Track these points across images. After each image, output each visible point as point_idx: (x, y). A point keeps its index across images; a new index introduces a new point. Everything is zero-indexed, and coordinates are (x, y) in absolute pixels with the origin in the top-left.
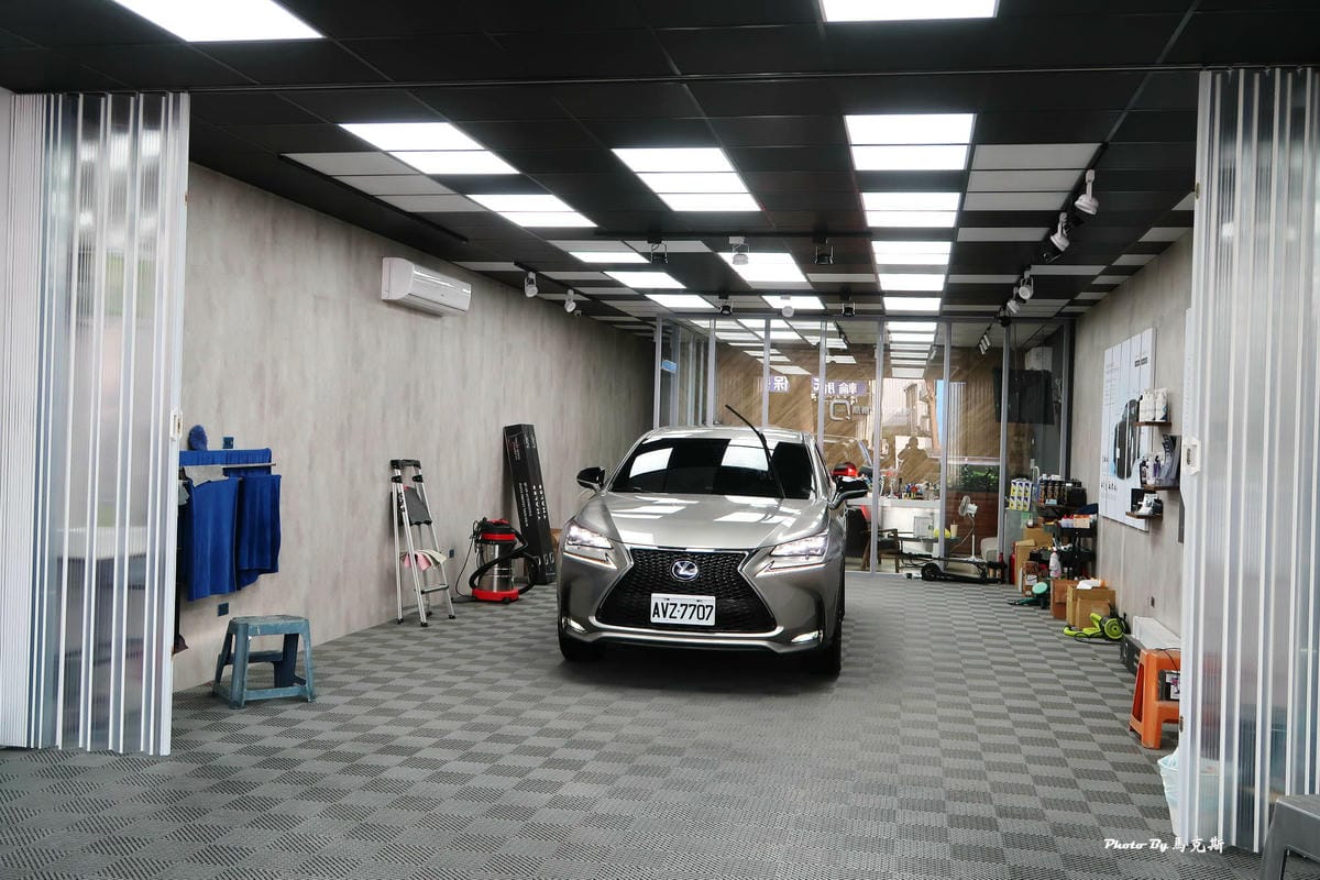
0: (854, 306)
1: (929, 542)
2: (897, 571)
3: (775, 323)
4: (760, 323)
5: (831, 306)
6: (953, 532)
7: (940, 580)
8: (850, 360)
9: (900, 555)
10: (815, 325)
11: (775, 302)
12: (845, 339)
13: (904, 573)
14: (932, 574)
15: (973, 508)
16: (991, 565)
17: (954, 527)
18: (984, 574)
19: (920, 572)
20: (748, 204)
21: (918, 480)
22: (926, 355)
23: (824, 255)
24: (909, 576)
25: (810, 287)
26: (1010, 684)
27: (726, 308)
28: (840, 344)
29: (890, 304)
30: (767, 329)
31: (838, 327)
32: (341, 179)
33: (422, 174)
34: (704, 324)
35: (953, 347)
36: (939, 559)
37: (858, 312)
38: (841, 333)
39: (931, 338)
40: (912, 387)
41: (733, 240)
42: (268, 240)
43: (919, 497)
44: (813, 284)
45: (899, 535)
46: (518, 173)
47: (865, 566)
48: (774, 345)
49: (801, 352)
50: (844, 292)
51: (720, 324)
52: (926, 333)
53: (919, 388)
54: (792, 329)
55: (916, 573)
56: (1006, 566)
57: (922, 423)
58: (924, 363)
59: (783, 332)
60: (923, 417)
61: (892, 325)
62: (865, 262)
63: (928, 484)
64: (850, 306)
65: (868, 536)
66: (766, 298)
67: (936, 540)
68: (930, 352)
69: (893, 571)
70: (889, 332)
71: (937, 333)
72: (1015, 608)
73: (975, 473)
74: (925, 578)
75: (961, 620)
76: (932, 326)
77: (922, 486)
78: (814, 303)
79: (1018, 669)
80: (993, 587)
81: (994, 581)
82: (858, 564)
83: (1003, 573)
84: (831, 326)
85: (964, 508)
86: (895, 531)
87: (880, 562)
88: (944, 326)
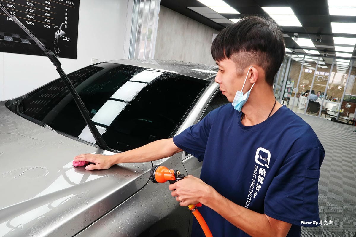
0: (327, 54)
1: (336, 113)
2: (325, 118)
3: (306, 57)
4: (303, 56)
5: (322, 54)
6: (342, 111)
7: (336, 122)
8: (326, 67)
9: (326, 114)
10: (317, 58)
11: (306, 51)
12: (325, 62)
13: (327, 118)
14: (334, 120)
15: (349, 106)
16: (350, 120)
17: (343, 110)
18: (348, 122)
19: (331, 119)
20: (299, 24)
21: (336, 98)
22: (346, 68)
23: (319, 40)
24: (328, 119)
25: (316, 48)
26: (345, 153)
27: (294, 52)
28: (324, 63)
29: (337, 54)
30: (304, 58)
31: (323, 59)
32: (200, 14)
33: (218, 13)
34: (289, 55)
35: (353, 67)
36: (337, 117)
37: (328, 56)
38: (324, 60)
39: (348, 64)
40: (344, 75)
41: (295, 34)
42: (186, 28)
43: (336, 101)
44: (317, 47)
45: (328, 109)
46: (239, 13)
47: (317, 115)
48: (306, 62)
49: (313, 64)
50: (325, 50)
51: (293, 56)
52: (347, 63)
53: (345, 76)
54: (311, 58)
55: (330, 119)
56: (354, 121)
57: (344, 84)
58: (346, 70)
59: (308, 59)
60: (344, 83)
61: (337, 60)
62: (331, 42)
63: (339, 99)
64: (326, 54)
65: (319, 109)
66: (304, 50)
67: (337, 112)
68: (347, 67)
69: (324, 117)
70: (337, 62)
71: (350, 63)
72: (354, 132)
73: (353, 98)
74: (332, 120)
75: (337, 133)
76: (349, 61)
77: (337, 99)
78: (317, 53)
79: (349, 149)
80: (349, 126)
81: (350, 124)
82: (316, 114)
83: (353, 123)
84: (321, 59)
85: (347, 106)
86: (327, 109)
87: (322, 115)
88: (352, 61)
